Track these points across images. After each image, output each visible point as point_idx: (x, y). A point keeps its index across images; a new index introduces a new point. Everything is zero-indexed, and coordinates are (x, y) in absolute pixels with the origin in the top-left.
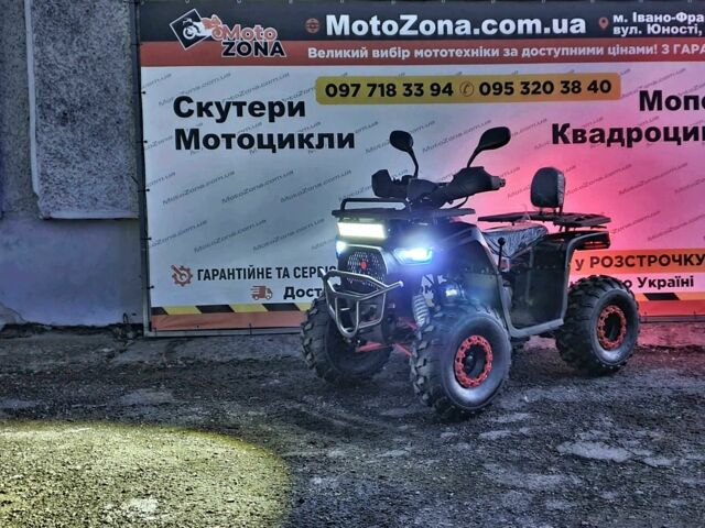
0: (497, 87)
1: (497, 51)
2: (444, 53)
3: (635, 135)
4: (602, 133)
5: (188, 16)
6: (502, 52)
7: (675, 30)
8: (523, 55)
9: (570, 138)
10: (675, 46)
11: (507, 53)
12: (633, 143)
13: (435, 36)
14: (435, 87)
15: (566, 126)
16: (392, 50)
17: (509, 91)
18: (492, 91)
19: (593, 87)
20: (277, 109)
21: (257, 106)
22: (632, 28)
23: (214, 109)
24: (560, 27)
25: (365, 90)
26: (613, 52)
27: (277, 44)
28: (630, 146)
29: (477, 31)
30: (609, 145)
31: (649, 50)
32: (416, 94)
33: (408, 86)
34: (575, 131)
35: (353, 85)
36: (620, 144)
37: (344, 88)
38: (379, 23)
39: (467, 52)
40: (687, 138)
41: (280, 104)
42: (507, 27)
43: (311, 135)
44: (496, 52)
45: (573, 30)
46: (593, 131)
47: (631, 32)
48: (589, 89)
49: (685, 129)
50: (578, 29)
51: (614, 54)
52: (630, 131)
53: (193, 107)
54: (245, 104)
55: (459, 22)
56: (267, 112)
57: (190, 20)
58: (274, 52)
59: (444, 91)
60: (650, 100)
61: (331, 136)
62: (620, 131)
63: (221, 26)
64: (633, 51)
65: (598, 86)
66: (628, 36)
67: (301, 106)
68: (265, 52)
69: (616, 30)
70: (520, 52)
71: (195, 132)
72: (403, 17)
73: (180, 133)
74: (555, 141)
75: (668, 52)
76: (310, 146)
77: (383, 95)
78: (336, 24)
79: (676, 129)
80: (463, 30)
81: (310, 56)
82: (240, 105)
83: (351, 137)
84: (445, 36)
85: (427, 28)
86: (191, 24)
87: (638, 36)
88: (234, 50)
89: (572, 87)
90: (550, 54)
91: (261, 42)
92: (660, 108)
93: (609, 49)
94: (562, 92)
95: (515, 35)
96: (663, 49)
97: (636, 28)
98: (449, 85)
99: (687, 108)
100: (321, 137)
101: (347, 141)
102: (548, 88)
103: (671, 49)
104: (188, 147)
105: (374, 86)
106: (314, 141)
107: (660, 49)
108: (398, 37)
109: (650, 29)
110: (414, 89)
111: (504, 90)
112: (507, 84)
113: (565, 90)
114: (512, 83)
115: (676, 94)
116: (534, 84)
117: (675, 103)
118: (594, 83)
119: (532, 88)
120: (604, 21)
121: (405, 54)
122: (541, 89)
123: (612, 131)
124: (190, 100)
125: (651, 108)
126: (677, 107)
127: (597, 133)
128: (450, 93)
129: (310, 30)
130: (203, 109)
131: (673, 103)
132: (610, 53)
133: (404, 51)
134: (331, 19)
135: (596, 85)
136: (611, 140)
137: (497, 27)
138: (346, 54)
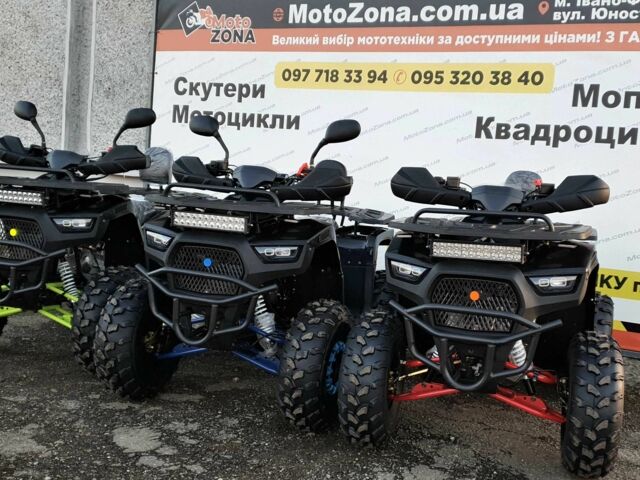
0: (428, 75)
1: (433, 38)
2: (383, 40)
3: (562, 133)
4: (527, 128)
5: (191, 8)
6: (436, 40)
7: (624, 15)
8: (457, 43)
9: (493, 132)
10: (622, 33)
11: (442, 40)
12: (560, 142)
13: (378, 24)
14: (372, 74)
15: (491, 120)
16: (340, 37)
17: (439, 80)
18: (423, 79)
19: (524, 79)
20: (244, 91)
21: (230, 88)
22: (574, 13)
23: (200, 89)
24: (497, 12)
25: (313, 75)
26: (549, 40)
27: (250, 32)
28: (555, 145)
29: (415, 18)
30: (533, 143)
31: (591, 38)
32: (355, 81)
33: (349, 72)
34: (499, 126)
35: (304, 70)
36: (545, 142)
37: (297, 73)
38: (331, 11)
39: (404, 39)
40: (622, 140)
41: (247, 86)
42: (445, 13)
43: (267, 116)
44: (431, 40)
45: (510, 16)
46: (518, 126)
47: (572, 18)
48: (520, 80)
49: (622, 130)
50: (515, 14)
51: (551, 42)
52: (558, 129)
53: (187, 86)
54: (222, 85)
55: (400, 9)
56: (237, 93)
57: (191, 11)
58: (247, 39)
59: (379, 79)
60: (584, 95)
61: (281, 118)
62: (547, 128)
63: (212, 16)
64: (573, 38)
65: (530, 78)
66: (569, 22)
67: (263, 88)
68: (241, 39)
69: (557, 16)
70: (454, 40)
71: (186, 108)
72: (351, 5)
73: (176, 108)
74: (478, 135)
75: (612, 41)
76: (266, 126)
77: (327, 80)
78: (297, 13)
79: (611, 130)
80: (403, 17)
81: (274, 43)
82: (218, 86)
83: (297, 119)
84: (387, 24)
85: (371, 15)
86: (191, 14)
87: (580, 22)
88: (219, 38)
89: (502, 78)
90: (483, 42)
91: (238, 30)
92: (595, 104)
93: (547, 36)
94: (491, 83)
95: (451, 22)
96: (607, 37)
97: (579, 13)
98: (384, 73)
99: (627, 105)
100: (275, 117)
101: (294, 122)
102: (478, 78)
103: (617, 37)
104: (180, 121)
105: (321, 72)
106: (269, 121)
107: (604, 37)
108: (345, 25)
109: (595, 14)
110: (354, 75)
111: (434, 79)
112: (437, 73)
113: (495, 80)
114: (442, 72)
115: (616, 90)
116: (463, 73)
117: (613, 99)
118: (526, 74)
119: (461, 77)
120: (544, 6)
121: (349, 41)
122: (470, 80)
123: (539, 128)
124: (185, 80)
125: (585, 104)
126: (616, 104)
127: (522, 129)
128: (385, 80)
129: (275, 19)
130: (193, 89)
131: (611, 99)
132: (546, 41)
133: (349, 38)
134: (293, 8)
135: (527, 77)
136: (536, 137)
137: (435, 13)
138: (301, 41)
